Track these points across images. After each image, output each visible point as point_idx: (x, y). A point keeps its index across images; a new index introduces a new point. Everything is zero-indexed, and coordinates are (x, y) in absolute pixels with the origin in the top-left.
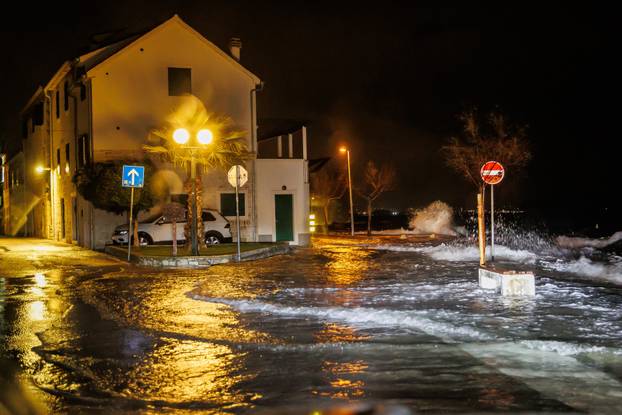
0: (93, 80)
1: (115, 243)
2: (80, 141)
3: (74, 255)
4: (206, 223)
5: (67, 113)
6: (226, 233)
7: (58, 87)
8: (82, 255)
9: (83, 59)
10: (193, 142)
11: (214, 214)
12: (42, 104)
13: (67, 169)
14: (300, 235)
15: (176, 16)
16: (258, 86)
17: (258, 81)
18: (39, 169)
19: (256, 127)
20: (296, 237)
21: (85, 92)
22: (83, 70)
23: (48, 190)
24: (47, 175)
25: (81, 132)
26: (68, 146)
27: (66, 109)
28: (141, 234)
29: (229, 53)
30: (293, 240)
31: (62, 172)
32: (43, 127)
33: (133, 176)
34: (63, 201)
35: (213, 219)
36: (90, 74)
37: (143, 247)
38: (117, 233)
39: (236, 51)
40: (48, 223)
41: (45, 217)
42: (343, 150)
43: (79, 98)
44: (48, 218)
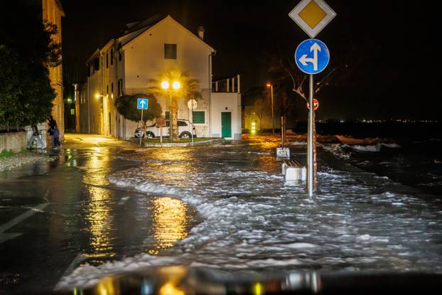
0: (125, 52)
1: (136, 136)
2: (119, 83)
3: (115, 142)
4: (179, 127)
5: (112, 66)
6: (193, 133)
7: (107, 51)
8: (118, 142)
9: (120, 39)
10: (171, 88)
11: (187, 122)
12: (98, 59)
13: (112, 96)
14: (235, 134)
15: (169, 16)
16: (213, 53)
17: (213, 50)
18: (97, 96)
19: (211, 75)
20: (233, 135)
21: (121, 57)
22: (120, 46)
23: (102, 107)
24: (101, 100)
25: (119, 78)
26: (112, 84)
27: (112, 64)
28: (148, 133)
29: (197, 35)
30: (231, 137)
31: (110, 98)
32: (99, 71)
33: (143, 104)
34: (110, 114)
35: (186, 125)
36: (123, 48)
37: (150, 139)
38: (137, 131)
39: (201, 34)
40: (102, 125)
41: (100, 122)
42: (269, 85)
43: (118, 60)
44: (102, 123)
